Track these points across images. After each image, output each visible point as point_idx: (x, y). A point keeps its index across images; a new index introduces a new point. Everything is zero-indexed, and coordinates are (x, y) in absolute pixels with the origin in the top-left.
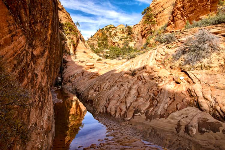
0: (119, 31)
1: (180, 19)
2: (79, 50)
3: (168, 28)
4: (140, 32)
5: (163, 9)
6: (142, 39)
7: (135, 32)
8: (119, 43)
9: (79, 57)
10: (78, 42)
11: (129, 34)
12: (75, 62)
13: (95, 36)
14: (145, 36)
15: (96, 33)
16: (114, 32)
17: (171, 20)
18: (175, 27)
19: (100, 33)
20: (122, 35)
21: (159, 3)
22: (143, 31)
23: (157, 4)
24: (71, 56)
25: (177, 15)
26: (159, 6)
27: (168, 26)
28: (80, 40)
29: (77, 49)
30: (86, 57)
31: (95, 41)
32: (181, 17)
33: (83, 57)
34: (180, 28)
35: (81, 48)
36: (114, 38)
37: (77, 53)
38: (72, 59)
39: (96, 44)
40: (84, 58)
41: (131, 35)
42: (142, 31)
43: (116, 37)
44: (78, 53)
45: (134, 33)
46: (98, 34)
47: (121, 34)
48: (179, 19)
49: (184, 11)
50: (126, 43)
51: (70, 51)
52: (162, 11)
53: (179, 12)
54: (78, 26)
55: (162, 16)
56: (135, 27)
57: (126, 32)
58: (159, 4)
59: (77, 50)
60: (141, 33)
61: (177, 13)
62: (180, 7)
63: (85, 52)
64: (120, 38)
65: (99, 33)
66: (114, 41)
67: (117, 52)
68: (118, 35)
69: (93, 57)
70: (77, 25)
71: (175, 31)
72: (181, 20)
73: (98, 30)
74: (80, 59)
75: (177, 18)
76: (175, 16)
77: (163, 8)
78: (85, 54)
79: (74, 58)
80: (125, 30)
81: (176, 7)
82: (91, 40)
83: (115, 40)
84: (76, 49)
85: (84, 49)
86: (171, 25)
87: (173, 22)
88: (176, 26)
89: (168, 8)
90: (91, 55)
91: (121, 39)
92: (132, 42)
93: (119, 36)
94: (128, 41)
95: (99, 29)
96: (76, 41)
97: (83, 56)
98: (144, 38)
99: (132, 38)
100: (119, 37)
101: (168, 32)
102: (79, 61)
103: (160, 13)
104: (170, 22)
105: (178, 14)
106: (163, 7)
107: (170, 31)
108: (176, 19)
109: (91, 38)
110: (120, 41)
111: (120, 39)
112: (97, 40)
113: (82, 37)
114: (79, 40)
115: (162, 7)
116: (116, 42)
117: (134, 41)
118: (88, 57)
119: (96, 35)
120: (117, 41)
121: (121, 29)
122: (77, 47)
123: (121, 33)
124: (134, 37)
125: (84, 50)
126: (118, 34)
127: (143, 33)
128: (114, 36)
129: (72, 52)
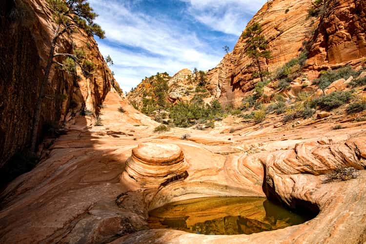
0: (182, 79)
1: (345, 39)
2: (108, 106)
3: (310, 62)
4: (228, 78)
5: (279, 32)
6: (233, 90)
7: (213, 80)
8: (183, 99)
9: (108, 121)
10: (106, 89)
11: (201, 84)
12: (93, 135)
13: (139, 89)
14: (241, 84)
15: (139, 85)
16: (173, 81)
17: (320, 43)
18: (330, 57)
19: (147, 84)
20: (188, 86)
21: (270, 22)
22: (235, 76)
23: (266, 24)
24: (86, 117)
25: (336, 30)
26: (271, 27)
27: (308, 58)
28: (111, 86)
29: (104, 103)
30: (124, 121)
31: (138, 97)
32: (348, 34)
33: (117, 120)
34: (343, 60)
35: (114, 102)
36: (174, 91)
37: (102, 111)
38: (88, 125)
39: (140, 103)
40: (119, 124)
41: (205, 86)
42: (233, 77)
43: (176, 90)
44: (106, 111)
45: (211, 82)
46: (143, 86)
47: (186, 84)
48: (343, 38)
49: (359, 20)
50: (197, 99)
51: (84, 104)
52: (279, 35)
53: (342, 23)
54: (108, 64)
55: (278, 44)
56: (212, 72)
57: (194, 81)
58: (270, 24)
59: (103, 105)
60: (230, 79)
61: (338, 25)
62: (347, 11)
63: (121, 110)
64: (184, 91)
65: (145, 84)
66: (174, 97)
67: (190, 113)
68: (180, 86)
69: (142, 121)
70: (107, 61)
71: (329, 67)
72: (349, 40)
73: (143, 80)
74: (108, 126)
75: (336, 38)
76: (333, 33)
77: (278, 30)
78: (123, 114)
79: (94, 121)
80: (193, 78)
81: (337, 12)
82: (132, 95)
83: (175, 95)
84: (101, 104)
85: (120, 104)
86: (319, 55)
87: (323, 47)
88: (332, 55)
89: (289, 30)
90: (137, 118)
91: (187, 93)
92: (208, 98)
93: (183, 88)
94: (202, 96)
95: (146, 77)
96: (102, 86)
97: (117, 118)
98: (239, 89)
99: (208, 92)
100: (182, 90)
101: (311, 69)
102: (105, 132)
103: (272, 40)
104: (318, 47)
105: (340, 29)
106: (279, 28)
107: (316, 67)
108: (334, 39)
109: (131, 93)
110: (184, 96)
111: (185, 94)
112: (142, 95)
113: (117, 83)
114: (109, 86)
115: (276, 29)
116: (178, 98)
117: (211, 97)
118: (129, 120)
119: (140, 87)
120: (180, 96)
121: (187, 77)
122: (104, 98)
123: (186, 82)
124: (210, 89)
125: (119, 106)
126: (180, 84)
127: (236, 80)
128: (174, 89)
129: (89, 107)
